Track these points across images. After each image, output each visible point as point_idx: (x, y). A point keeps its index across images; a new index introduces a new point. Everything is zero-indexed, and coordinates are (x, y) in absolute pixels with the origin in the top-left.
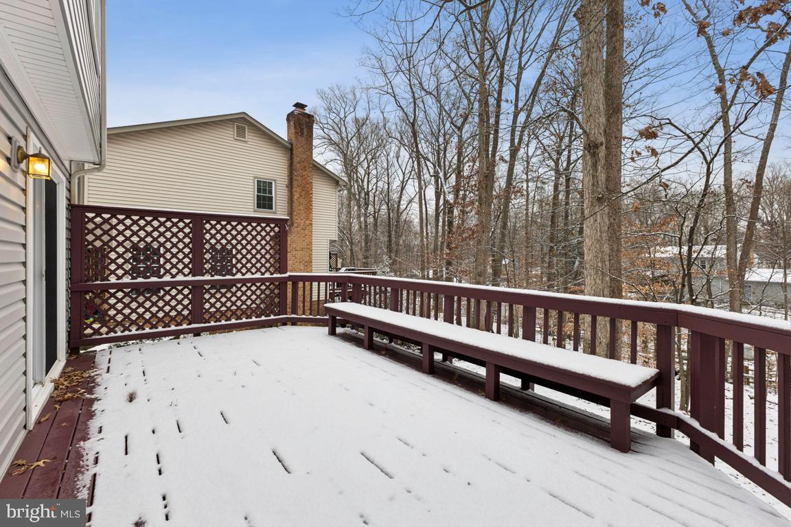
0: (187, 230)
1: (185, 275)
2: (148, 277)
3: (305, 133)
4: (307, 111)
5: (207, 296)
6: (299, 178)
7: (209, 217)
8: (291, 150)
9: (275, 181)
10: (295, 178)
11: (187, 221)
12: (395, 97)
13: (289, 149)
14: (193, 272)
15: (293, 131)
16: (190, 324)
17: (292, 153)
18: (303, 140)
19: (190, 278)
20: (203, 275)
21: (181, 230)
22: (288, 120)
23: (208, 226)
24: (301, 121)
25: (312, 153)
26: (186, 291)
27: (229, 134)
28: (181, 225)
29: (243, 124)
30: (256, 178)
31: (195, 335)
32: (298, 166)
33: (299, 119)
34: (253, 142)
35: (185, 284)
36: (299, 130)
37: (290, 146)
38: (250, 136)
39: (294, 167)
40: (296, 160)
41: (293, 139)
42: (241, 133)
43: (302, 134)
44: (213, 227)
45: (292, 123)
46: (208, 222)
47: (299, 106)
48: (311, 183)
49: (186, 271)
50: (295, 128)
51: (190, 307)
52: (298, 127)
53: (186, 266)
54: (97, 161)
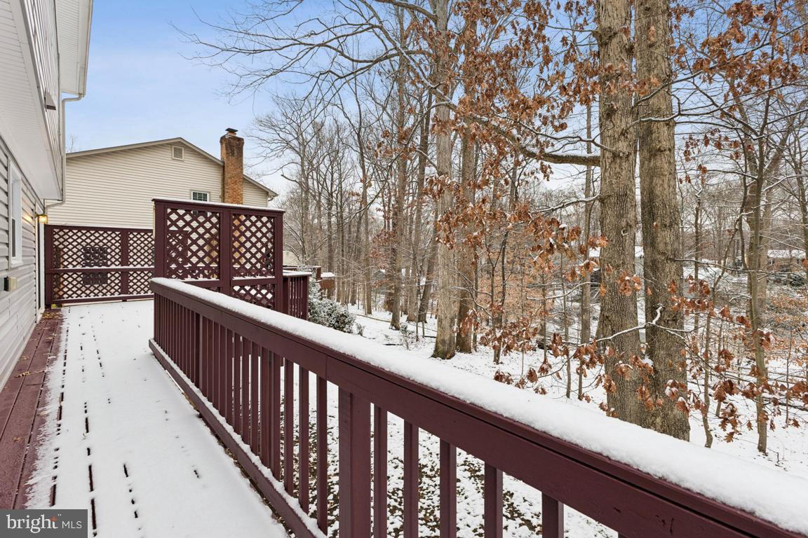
0: (117, 238)
1: (116, 265)
2: (93, 266)
3: (236, 154)
4: (238, 135)
5: (131, 278)
6: (230, 191)
7: (132, 231)
8: (224, 167)
9: (209, 193)
10: (226, 190)
11: (117, 233)
12: (343, 110)
13: (222, 167)
14: (121, 263)
15: (225, 152)
16: (120, 294)
17: (224, 170)
18: (233, 159)
19: (120, 267)
20: (129, 265)
21: (113, 238)
22: (221, 142)
23: (131, 236)
24: (233, 144)
25: (242, 169)
26: (117, 275)
27: (168, 154)
28: (113, 235)
29: (179, 147)
30: (192, 190)
31: (124, 301)
32: (229, 181)
33: (229, 143)
34: (188, 160)
35: (117, 271)
36: (230, 151)
37: (222, 164)
38: (185, 156)
39: (226, 182)
40: (227, 175)
41: (225, 158)
42: (178, 153)
43: (233, 154)
44: (135, 236)
45: (224, 145)
46: (131, 233)
47: (231, 131)
48: (242, 194)
49: (117, 263)
50: (227, 149)
51: (120, 284)
52: (229, 148)
53: (117, 260)
54: (60, 199)
